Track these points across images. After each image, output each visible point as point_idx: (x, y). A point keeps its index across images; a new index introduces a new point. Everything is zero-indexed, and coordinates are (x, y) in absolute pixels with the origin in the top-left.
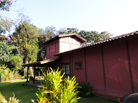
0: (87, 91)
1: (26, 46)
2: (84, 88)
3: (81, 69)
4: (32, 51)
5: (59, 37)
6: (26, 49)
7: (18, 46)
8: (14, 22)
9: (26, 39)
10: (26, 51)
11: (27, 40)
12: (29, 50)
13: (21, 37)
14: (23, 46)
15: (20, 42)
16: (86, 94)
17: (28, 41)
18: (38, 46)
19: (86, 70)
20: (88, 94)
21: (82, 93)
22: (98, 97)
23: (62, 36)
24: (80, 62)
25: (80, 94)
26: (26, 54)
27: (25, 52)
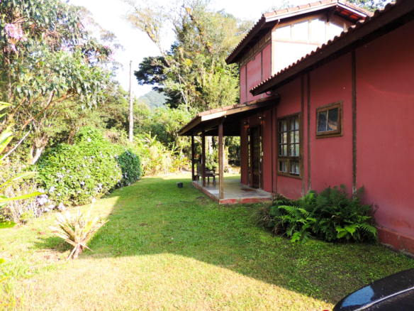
0: (346, 221)
1: (202, 80)
2: (336, 208)
3: (338, 134)
4: (218, 93)
5: (267, 21)
6: (205, 90)
7: (182, 83)
8: (167, 11)
9: (201, 58)
10: (204, 95)
11: (204, 61)
12: (211, 90)
13: (188, 54)
14: (195, 79)
15: (185, 70)
16: (338, 230)
17: (207, 65)
18: (236, 76)
19: (354, 138)
20: (349, 233)
21: (323, 224)
22: (396, 251)
23: (279, 18)
24: (335, 106)
25: (313, 228)
26: (204, 103)
27: (202, 98)
